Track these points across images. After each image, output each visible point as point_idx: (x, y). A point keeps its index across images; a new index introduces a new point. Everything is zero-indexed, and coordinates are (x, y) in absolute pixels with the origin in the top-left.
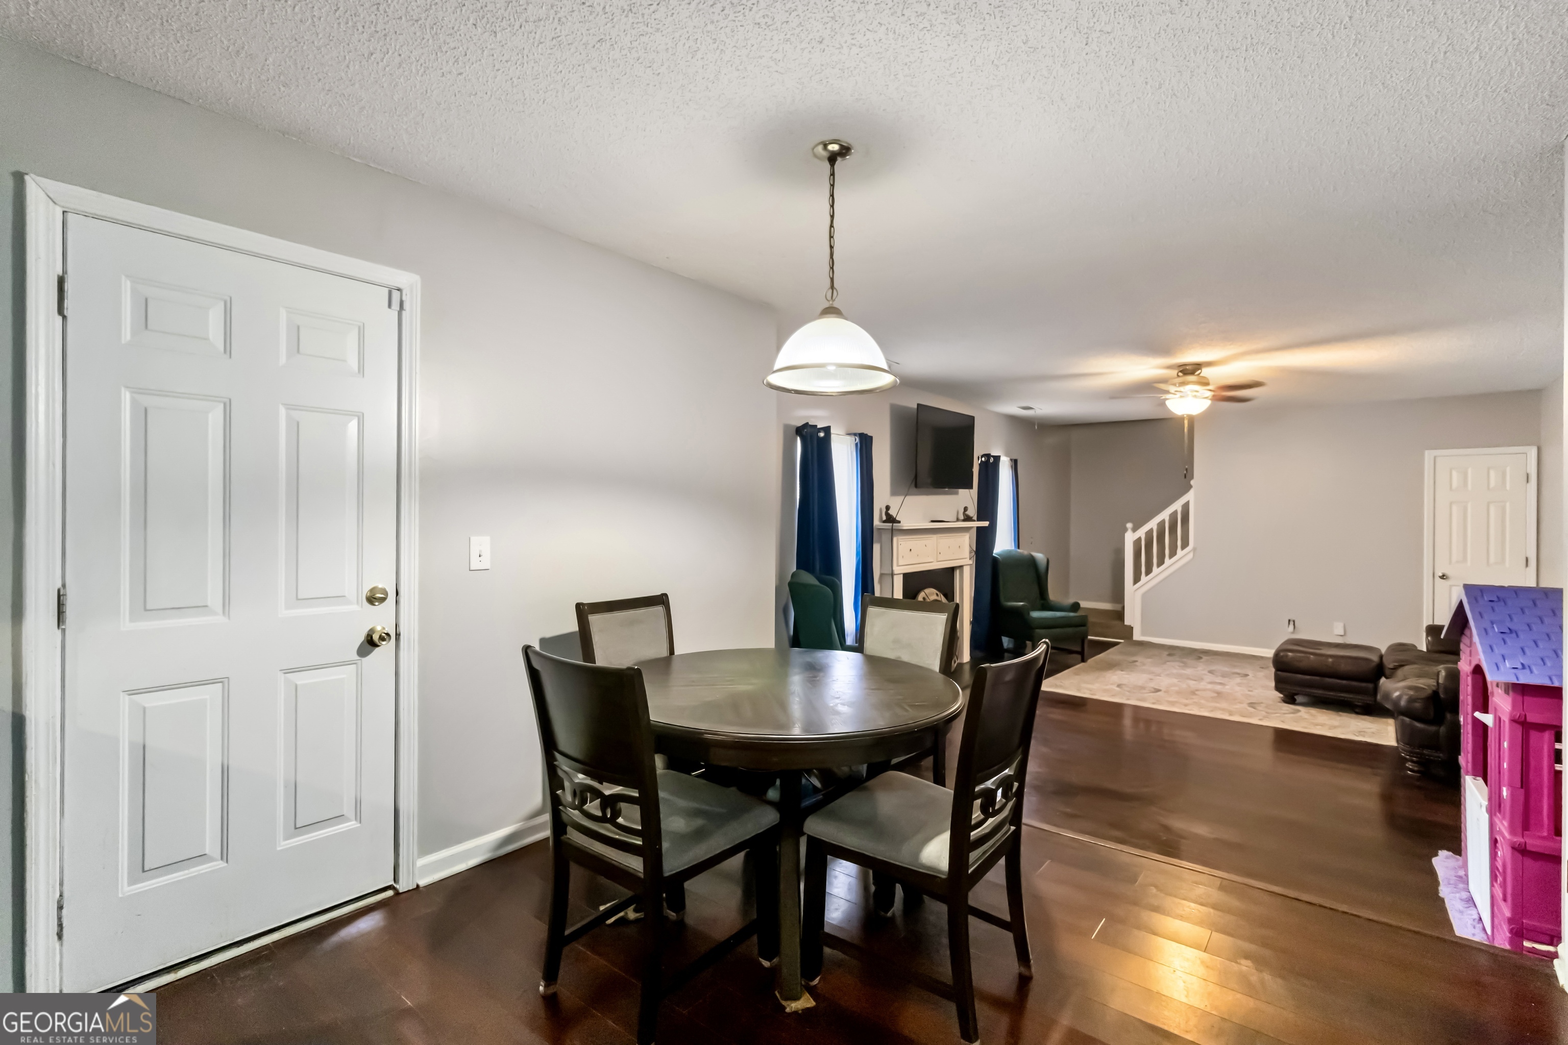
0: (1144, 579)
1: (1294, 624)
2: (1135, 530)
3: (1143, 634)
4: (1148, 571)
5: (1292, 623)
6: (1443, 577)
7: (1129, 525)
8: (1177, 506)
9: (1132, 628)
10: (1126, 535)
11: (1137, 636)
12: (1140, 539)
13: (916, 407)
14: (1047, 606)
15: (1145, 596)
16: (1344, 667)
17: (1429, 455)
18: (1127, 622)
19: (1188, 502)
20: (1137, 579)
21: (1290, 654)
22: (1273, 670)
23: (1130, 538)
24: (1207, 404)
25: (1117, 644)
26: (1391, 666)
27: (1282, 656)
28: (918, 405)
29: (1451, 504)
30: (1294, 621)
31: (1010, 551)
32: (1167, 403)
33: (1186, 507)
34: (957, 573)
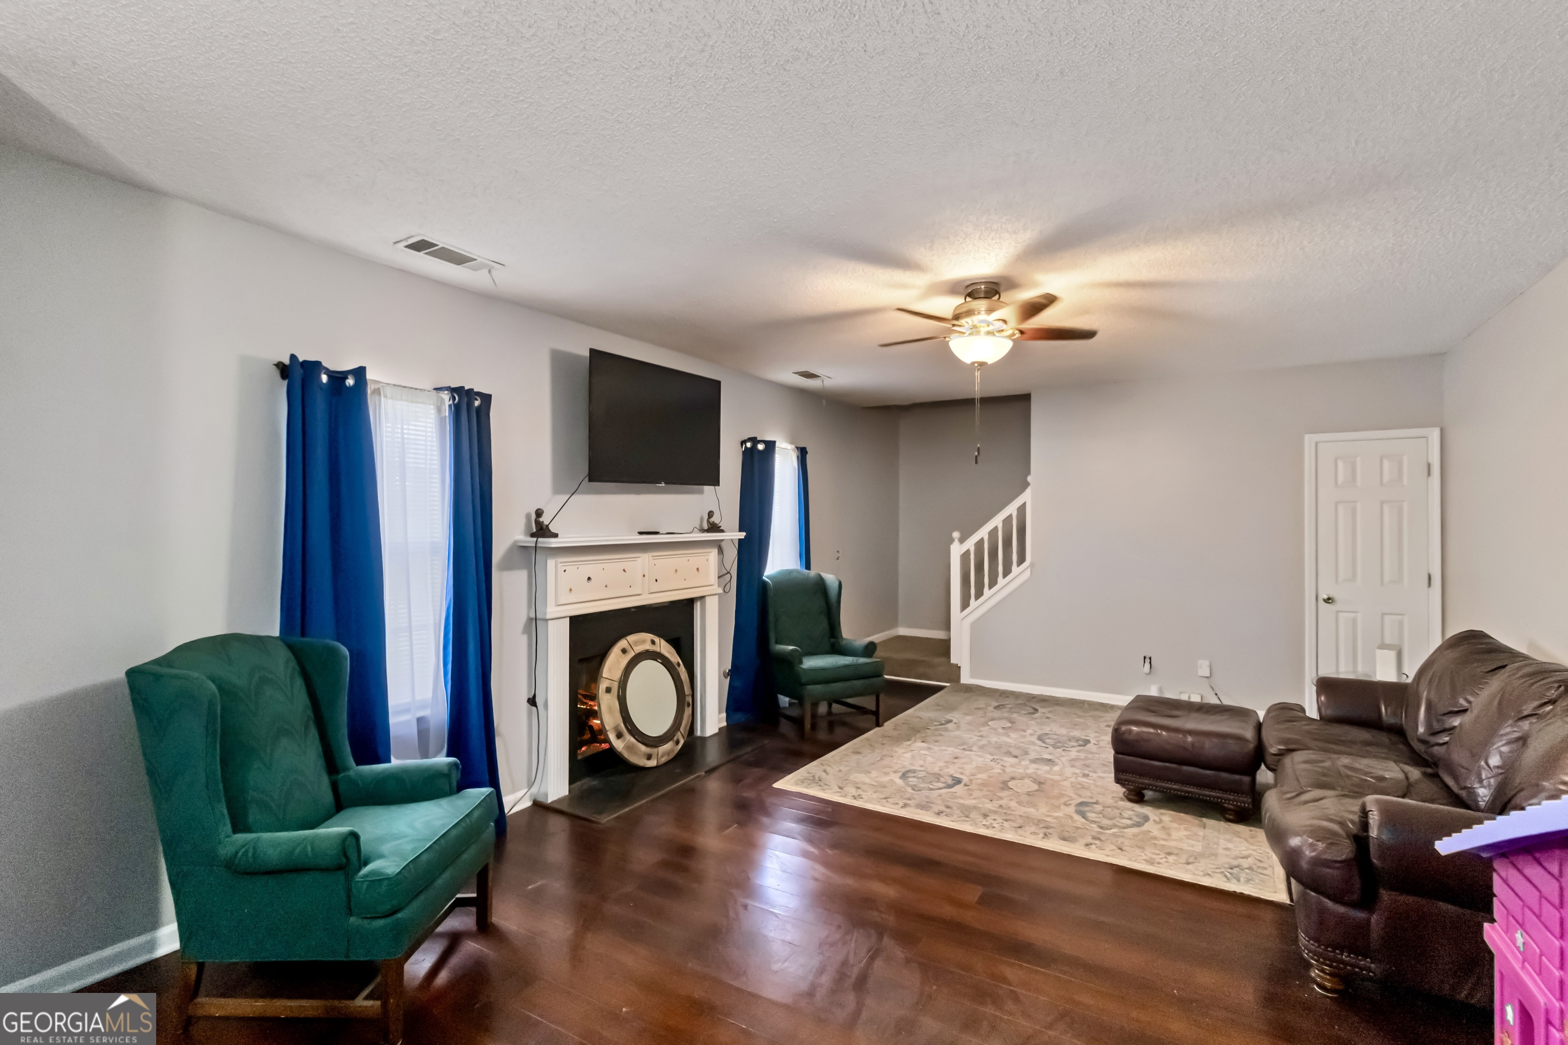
0: (973, 603)
1: (1150, 663)
2: (962, 540)
3: (973, 676)
4: (979, 594)
5: (1147, 661)
6: (1329, 600)
7: (956, 535)
8: (1011, 509)
9: (960, 667)
10: (952, 547)
11: (966, 678)
12: (968, 552)
13: (587, 354)
14: (836, 647)
15: (973, 626)
16: (1210, 748)
17: (1309, 440)
18: (954, 660)
19: (1025, 504)
20: (965, 604)
21: (1134, 728)
22: (1112, 752)
23: (956, 550)
24: (1008, 345)
25: (940, 688)
26: (1273, 750)
27: (1124, 733)
28: (593, 352)
29: (1337, 504)
30: (1150, 658)
31: (790, 572)
32: (950, 344)
33: (1022, 509)
34: (698, 606)
